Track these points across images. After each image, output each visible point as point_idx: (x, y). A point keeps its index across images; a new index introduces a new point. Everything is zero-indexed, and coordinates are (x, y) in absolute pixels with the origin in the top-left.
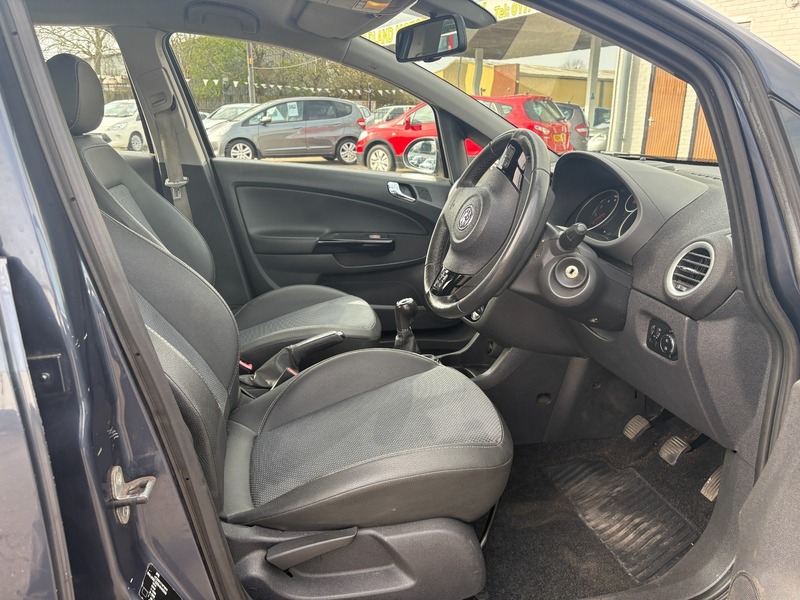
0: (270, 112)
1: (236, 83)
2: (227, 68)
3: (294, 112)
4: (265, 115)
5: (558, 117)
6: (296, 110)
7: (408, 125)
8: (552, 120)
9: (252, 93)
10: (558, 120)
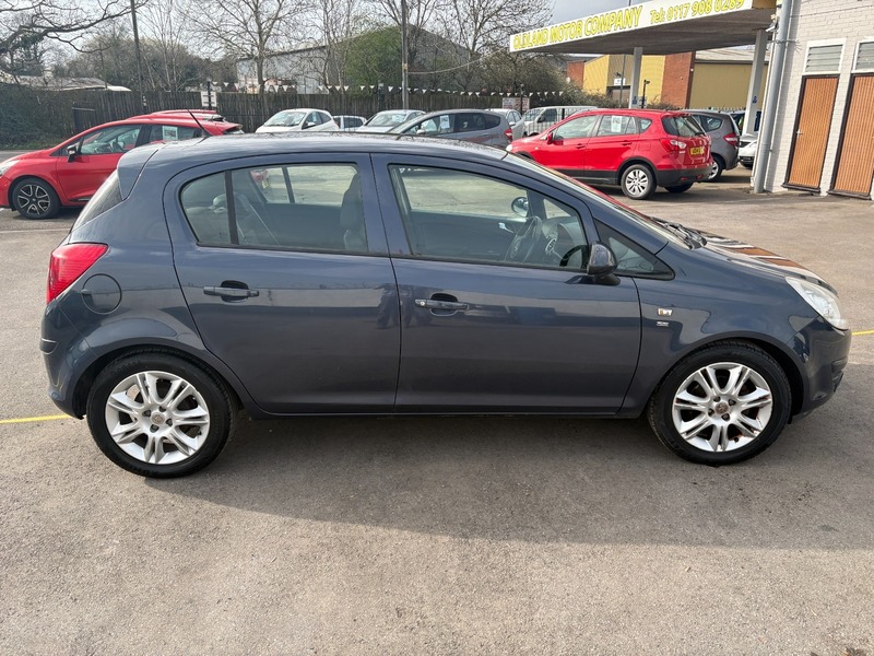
0: (424, 124)
1: (390, 89)
2: (381, 68)
3: (445, 125)
4: (420, 128)
5: (697, 131)
6: (448, 123)
7: (551, 140)
8: (691, 134)
9: (405, 98)
10: (696, 134)
